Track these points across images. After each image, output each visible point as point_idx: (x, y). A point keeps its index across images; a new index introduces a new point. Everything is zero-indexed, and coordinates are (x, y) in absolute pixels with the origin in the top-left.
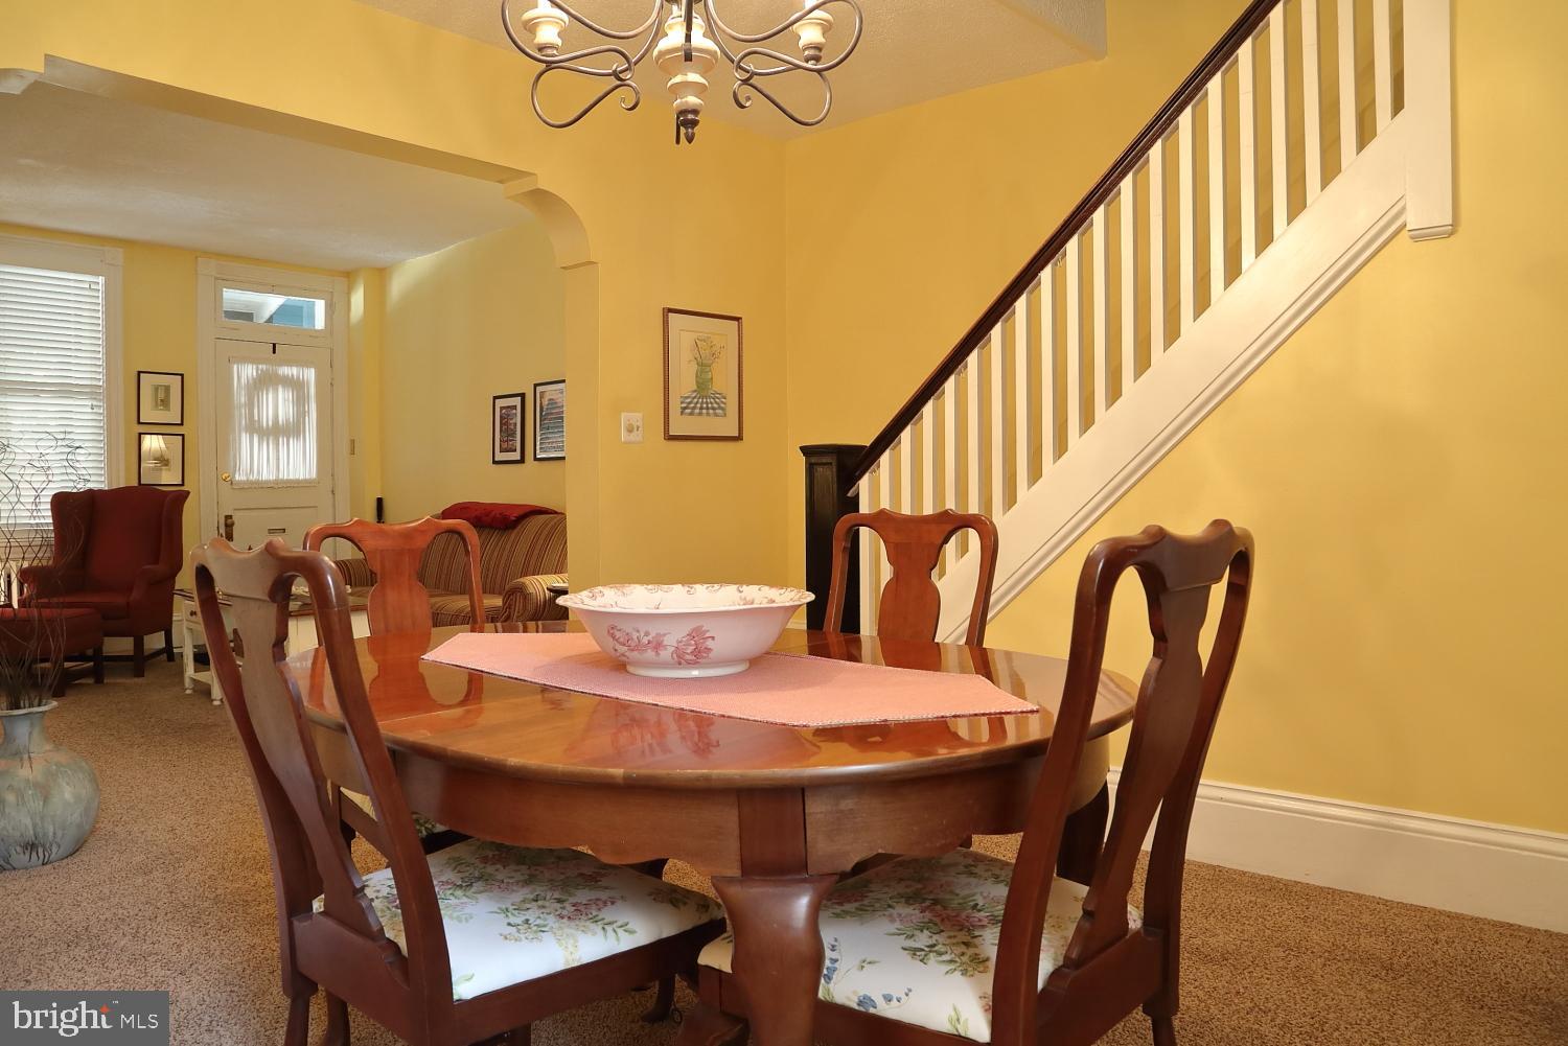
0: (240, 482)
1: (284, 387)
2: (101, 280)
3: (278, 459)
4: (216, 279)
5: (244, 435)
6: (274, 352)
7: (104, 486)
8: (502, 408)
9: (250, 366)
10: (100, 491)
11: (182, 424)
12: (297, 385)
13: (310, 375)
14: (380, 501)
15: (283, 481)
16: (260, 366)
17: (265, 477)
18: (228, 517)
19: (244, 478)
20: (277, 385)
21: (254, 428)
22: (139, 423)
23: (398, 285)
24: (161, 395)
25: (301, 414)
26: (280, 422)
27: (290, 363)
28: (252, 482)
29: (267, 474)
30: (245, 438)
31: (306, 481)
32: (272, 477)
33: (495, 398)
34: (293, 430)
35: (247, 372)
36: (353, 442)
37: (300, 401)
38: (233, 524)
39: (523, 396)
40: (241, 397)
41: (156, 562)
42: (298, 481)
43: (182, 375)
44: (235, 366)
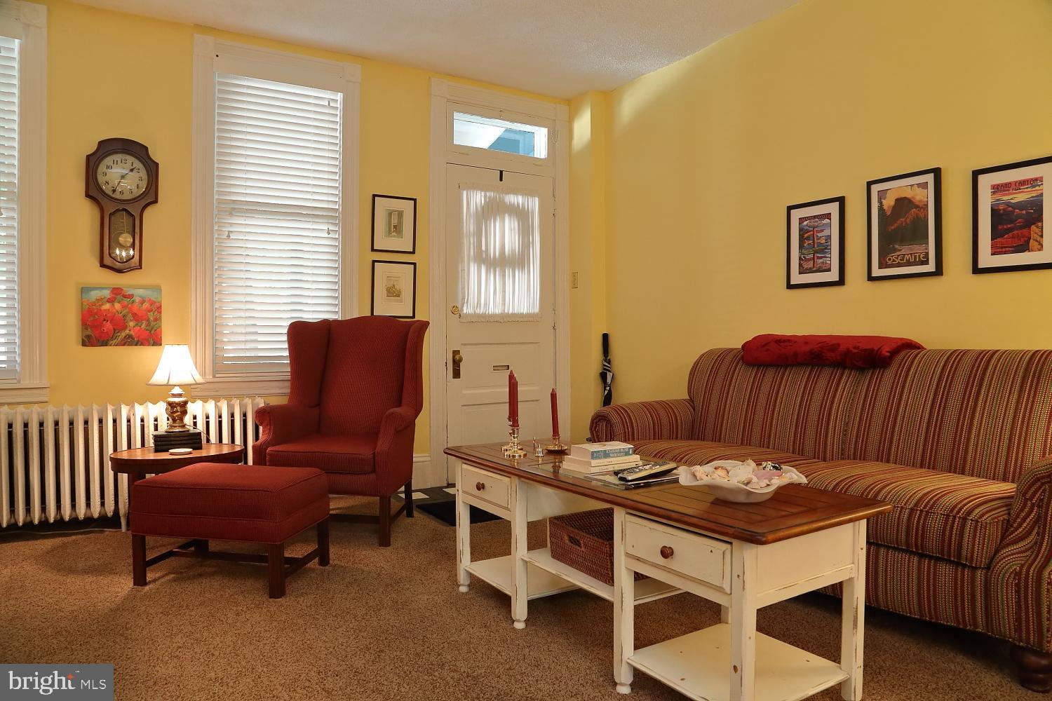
0: (467, 315)
1: (510, 216)
2: (339, 96)
3: (504, 291)
4: (448, 100)
5: (472, 265)
6: (501, 180)
7: (338, 317)
8: (802, 221)
9: (479, 193)
10: (336, 321)
11: (413, 252)
12: (521, 215)
13: (534, 204)
14: (606, 337)
15: (508, 315)
16: (488, 194)
17: (491, 310)
18: (456, 353)
19: (471, 311)
20: (504, 214)
21: (482, 258)
22: (373, 250)
23: (629, 105)
24: (395, 221)
25: (526, 245)
26: (507, 253)
27: (516, 191)
28: (479, 316)
29: (494, 308)
30: (473, 268)
31: (529, 315)
32: (498, 311)
33: (790, 208)
34: (516, 261)
35: (475, 199)
36: (574, 275)
37: (525, 231)
38: (461, 360)
39: (841, 201)
40: (469, 226)
41: (400, 405)
42: (522, 315)
43: (415, 200)
44: (465, 193)
